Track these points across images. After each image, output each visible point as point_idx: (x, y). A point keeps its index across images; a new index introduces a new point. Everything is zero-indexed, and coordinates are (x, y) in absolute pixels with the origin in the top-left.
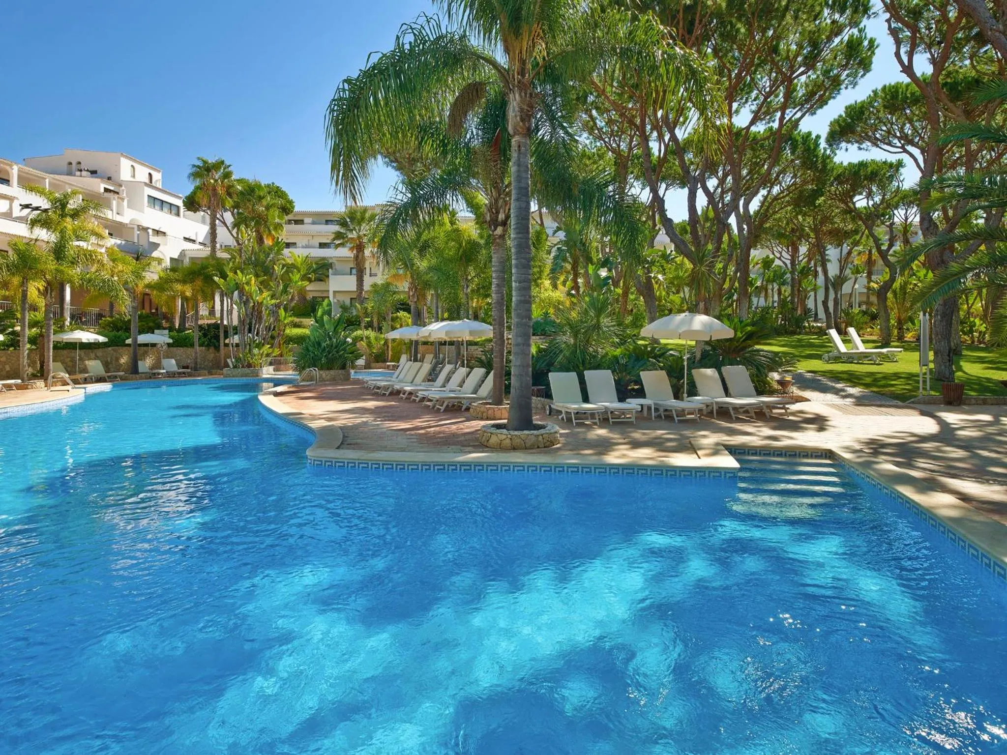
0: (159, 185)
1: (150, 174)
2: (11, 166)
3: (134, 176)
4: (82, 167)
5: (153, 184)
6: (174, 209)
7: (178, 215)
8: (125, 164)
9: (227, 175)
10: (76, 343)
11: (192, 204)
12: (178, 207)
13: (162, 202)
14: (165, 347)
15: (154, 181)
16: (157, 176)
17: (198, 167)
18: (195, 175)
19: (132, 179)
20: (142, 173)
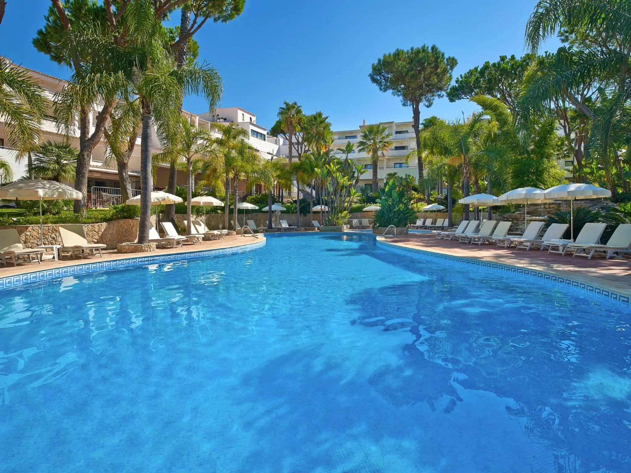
0: (255, 123)
1: (251, 118)
2: (195, 117)
3: (243, 120)
4: (220, 117)
5: (252, 122)
6: (263, 137)
7: (265, 140)
8: (240, 113)
9: (299, 112)
10: (243, 210)
11: (275, 132)
12: (264, 135)
13: (257, 133)
14: (280, 213)
15: (252, 121)
16: (254, 119)
17: (283, 109)
18: (281, 113)
19: (242, 121)
20: (247, 117)
